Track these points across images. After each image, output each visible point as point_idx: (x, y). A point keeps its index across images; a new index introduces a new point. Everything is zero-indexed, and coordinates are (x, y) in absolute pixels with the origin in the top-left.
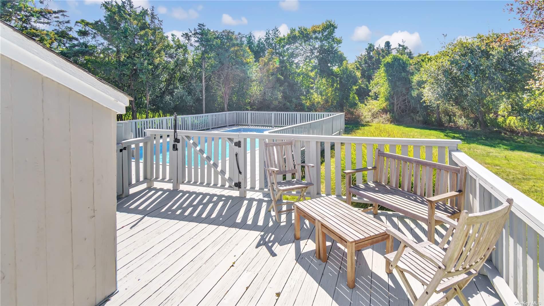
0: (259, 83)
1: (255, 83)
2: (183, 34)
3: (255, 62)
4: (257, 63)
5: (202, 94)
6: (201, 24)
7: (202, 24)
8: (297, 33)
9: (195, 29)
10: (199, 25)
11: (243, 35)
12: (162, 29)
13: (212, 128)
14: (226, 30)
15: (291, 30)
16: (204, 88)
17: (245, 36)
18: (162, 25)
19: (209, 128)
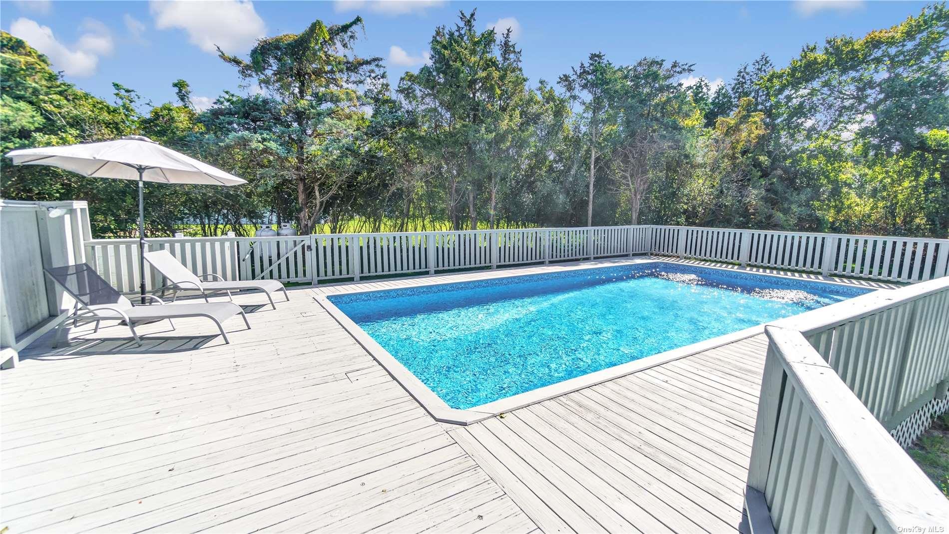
0: (712, 170)
1: (699, 172)
2: (560, 78)
3: (706, 126)
4: (710, 129)
5: (588, 192)
6: (595, 55)
7: (598, 53)
8: (820, 56)
9: (582, 64)
10: (593, 57)
11: (684, 67)
12: (520, 70)
13: (595, 258)
14: (645, 59)
15: (803, 51)
16: (593, 180)
17: (686, 67)
18: (520, 61)
19: (588, 256)
